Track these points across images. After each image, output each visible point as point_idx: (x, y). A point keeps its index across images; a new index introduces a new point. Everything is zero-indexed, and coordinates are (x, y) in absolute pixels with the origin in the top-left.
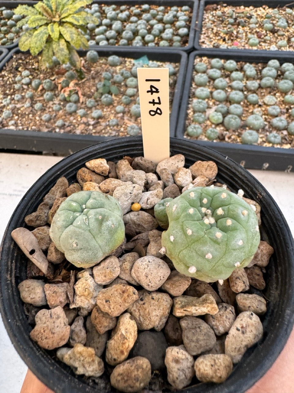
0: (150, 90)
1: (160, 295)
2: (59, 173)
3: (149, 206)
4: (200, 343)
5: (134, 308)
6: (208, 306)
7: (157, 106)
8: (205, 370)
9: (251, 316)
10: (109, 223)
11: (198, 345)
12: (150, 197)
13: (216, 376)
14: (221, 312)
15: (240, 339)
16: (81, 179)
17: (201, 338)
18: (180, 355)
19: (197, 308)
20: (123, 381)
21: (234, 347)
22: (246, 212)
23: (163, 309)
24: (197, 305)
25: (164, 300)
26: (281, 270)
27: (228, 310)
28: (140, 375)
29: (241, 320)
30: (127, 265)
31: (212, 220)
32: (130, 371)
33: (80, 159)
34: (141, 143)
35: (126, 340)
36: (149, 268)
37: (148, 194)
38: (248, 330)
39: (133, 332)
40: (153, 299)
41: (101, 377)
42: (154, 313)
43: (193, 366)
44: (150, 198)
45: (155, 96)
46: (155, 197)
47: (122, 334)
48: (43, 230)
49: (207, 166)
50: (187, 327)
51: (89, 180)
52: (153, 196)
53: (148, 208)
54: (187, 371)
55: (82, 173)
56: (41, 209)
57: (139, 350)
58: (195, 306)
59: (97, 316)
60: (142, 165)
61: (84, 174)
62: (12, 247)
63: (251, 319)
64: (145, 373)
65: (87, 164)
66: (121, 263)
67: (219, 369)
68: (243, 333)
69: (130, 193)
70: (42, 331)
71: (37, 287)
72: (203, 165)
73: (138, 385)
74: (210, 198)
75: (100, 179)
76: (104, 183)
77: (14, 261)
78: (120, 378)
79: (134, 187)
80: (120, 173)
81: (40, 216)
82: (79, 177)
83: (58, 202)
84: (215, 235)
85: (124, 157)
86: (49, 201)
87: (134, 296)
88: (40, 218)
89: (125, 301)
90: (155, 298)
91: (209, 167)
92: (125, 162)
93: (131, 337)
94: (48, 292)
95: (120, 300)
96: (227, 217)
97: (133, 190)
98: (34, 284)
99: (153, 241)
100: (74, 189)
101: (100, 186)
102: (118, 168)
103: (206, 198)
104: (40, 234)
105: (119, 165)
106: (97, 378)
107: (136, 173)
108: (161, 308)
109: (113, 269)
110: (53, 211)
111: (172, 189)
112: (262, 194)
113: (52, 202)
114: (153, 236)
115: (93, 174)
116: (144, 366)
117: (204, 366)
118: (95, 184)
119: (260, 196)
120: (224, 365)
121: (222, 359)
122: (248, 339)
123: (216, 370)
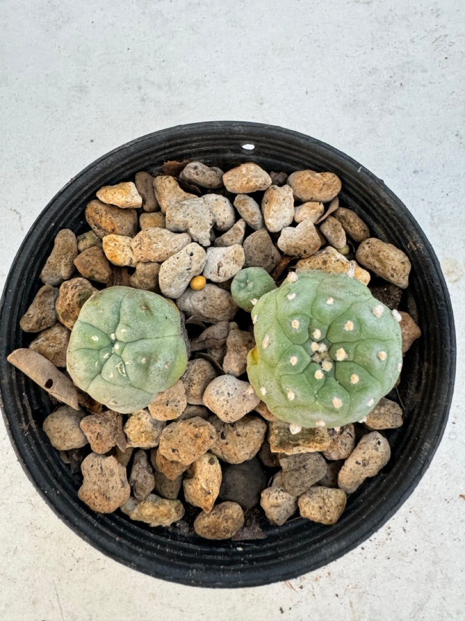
1: (247, 429)
2: (53, 224)
3: (221, 279)
6: (316, 447)
8: (311, 514)
9: (378, 445)
10: (160, 364)
11: (303, 488)
12: (223, 260)
13: (326, 519)
14: (335, 436)
15: (360, 472)
16: (95, 225)
17: (307, 479)
18: (280, 501)
19: (301, 448)
20: (211, 532)
22: (383, 355)
23: (254, 443)
24: (300, 442)
28: (231, 525)
29: (364, 453)
30: (197, 390)
31: (328, 366)
32: (217, 524)
33: (85, 188)
35: (208, 496)
36: (228, 404)
37: (217, 253)
38: (371, 461)
39: (216, 478)
40: (238, 435)
41: (181, 521)
42: (242, 453)
44: (223, 262)
46: (232, 263)
47: (202, 488)
48: (55, 338)
50: (288, 468)
51: (109, 229)
52: (229, 261)
53: (220, 281)
58: (298, 445)
59: (163, 463)
61: (98, 217)
62: (14, 377)
63: (377, 449)
64: (236, 521)
67: (329, 511)
68: (364, 465)
69: (188, 270)
70: (93, 497)
71: (71, 430)
72: (315, 184)
73: (229, 536)
74: (326, 327)
75: (127, 222)
76: (140, 246)
77: (24, 394)
78: (205, 530)
79: (192, 255)
80: (164, 204)
81: (44, 318)
82: (90, 222)
83: (67, 293)
84: (331, 402)
85: (165, 163)
86: (52, 279)
87: (212, 441)
88: (45, 322)
89: (199, 448)
90: (240, 433)
91: (325, 186)
92: (170, 182)
93: (214, 486)
94: (88, 434)
95: (193, 449)
96: (353, 361)
97: (190, 263)
98: (66, 424)
99: (235, 350)
100: (87, 258)
101: (133, 248)
102: (158, 192)
103: (319, 328)
104: (52, 347)
105: (159, 188)
106: (178, 521)
107: (194, 214)
108: (252, 444)
109: (175, 404)
110: (63, 311)
111: (259, 242)
112: (418, 245)
113: (56, 280)
114: (235, 345)
115: (114, 212)
116: (235, 516)
117: (311, 509)
118: (123, 240)
119: (413, 246)
120: (336, 505)
121: (333, 497)
122: (370, 471)
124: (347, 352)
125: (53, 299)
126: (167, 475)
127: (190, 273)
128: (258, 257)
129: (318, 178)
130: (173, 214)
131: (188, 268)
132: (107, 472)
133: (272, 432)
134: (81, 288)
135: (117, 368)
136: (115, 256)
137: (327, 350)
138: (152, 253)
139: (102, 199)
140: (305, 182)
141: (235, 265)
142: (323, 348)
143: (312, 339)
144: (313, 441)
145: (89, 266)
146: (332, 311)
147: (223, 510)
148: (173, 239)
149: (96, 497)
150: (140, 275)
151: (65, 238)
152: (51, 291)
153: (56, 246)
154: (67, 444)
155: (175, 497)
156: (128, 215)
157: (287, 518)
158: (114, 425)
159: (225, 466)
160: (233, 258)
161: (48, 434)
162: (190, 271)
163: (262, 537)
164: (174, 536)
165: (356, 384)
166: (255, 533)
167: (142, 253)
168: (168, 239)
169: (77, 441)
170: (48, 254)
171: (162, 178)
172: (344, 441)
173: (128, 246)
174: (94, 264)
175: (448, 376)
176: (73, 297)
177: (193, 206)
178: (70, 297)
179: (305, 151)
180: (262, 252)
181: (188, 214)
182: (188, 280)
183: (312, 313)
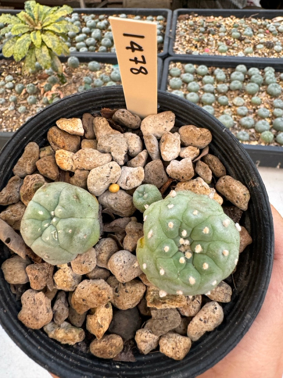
0: (130, 46)
3: (128, 188)
7: (140, 65)
9: (215, 310)
10: (81, 235)
11: (163, 332)
13: (176, 356)
15: (202, 327)
16: (53, 142)
17: (167, 326)
18: (147, 339)
20: (100, 353)
21: (195, 332)
24: (167, 301)
27: (195, 301)
28: (114, 350)
29: (205, 313)
30: (103, 257)
31: (189, 255)
32: (105, 348)
35: (101, 329)
36: (123, 269)
37: (128, 170)
38: (210, 320)
39: (108, 317)
40: (126, 292)
42: (127, 304)
44: (130, 177)
46: (135, 179)
50: (156, 317)
51: (61, 146)
52: (134, 177)
55: (53, 134)
56: (11, 186)
61: (55, 137)
63: (214, 312)
64: (118, 348)
65: (59, 123)
66: (98, 253)
67: (178, 351)
68: (205, 322)
69: (107, 177)
70: (27, 318)
71: (19, 271)
72: (195, 134)
73: (111, 357)
74: (191, 229)
75: (74, 143)
76: (78, 159)
78: (97, 351)
79: (112, 168)
80: (98, 135)
81: (11, 197)
82: (50, 139)
83: (28, 183)
84: (188, 280)
85: (102, 109)
86: (20, 173)
88: (11, 199)
90: (128, 291)
91: (201, 137)
92: (103, 121)
93: (106, 323)
94: (30, 276)
96: (206, 254)
98: (16, 267)
99: (130, 235)
100: (45, 162)
101: (74, 159)
102: (95, 127)
104: (14, 216)
105: (96, 125)
106: (80, 342)
107: (115, 143)
108: (134, 298)
109: (89, 263)
110: (24, 193)
111: (155, 168)
113: (22, 174)
114: (130, 232)
115: (66, 136)
116: (117, 344)
118: (68, 154)
119: (252, 184)
120: (184, 348)
121: (183, 343)
122: (209, 327)
123: (176, 352)
124: (203, 248)
125: (19, 186)
127: (108, 179)
128: (153, 177)
129: (197, 131)
130: (103, 142)
132: (38, 302)
133: (148, 293)
134: (37, 180)
135: (52, 234)
136: (62, 163)
137: (189, 244)
138: (85, 164)
139: (59, 126)
140: (189, 132)
141: (137, 180)
142: (187, 242)
143: (180, 236)
144: (175, 301)
145: (45, 167)
146: (196, 219)
147: (110, 340)
148: (100, 156)
149: (29, 319)
150: (77, 177)
151: (32, 148)
152: (18, 180)
153: (25, 152)
154: (15, 280)
155: (80, 325)
156: (74, 139)
157: (151, 350)
158: (47, 272)
159: (116, 310)
160: (137, 175)
161: (4, 271)
162: (109, 178)
163: (133, 360)
164: (76, 351)
165: (206, 270)
166: (129, 357)
167: (79, 163)
168: (97, 156)
169: (21, 279)
170: (20, 156)
171: (98, 119)
172: (194, 305)
173: (71, 158)
174: (49, 166)
176: (31, 185)
177: (116, 138)
178: (30, 185)
179: (191, 113)
180: (156, 174)
181: (112, 143)
182: (107, 184)
183: (182, 219)
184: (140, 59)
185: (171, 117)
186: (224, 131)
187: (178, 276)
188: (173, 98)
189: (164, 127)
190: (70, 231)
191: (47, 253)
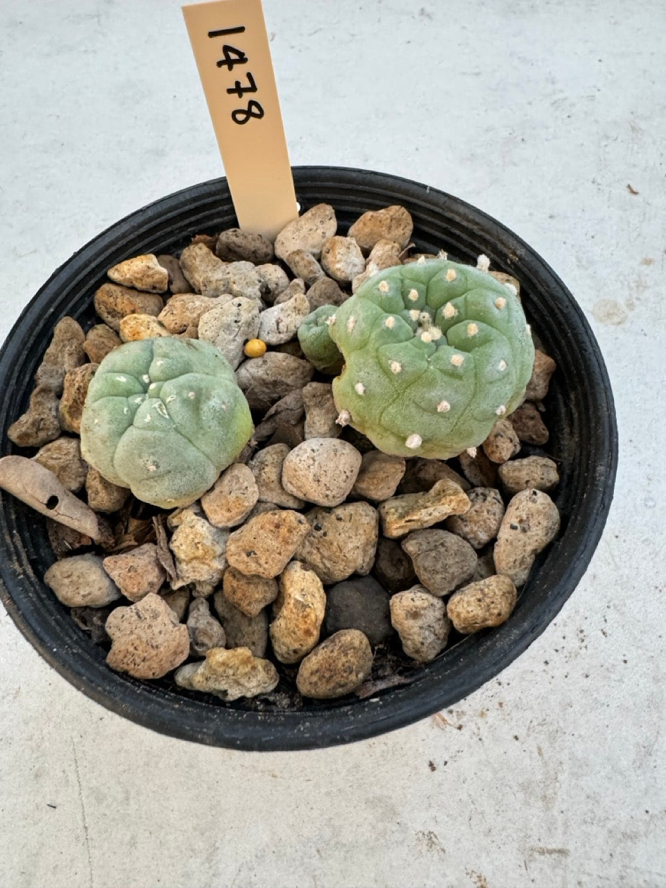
0: (223, 58)
1: (351, 509)
2: (52, 310)
4: (451, 571)
5: (308, 548)
6: (451, 501)
7: (248, 97)
8: (468, 612)
9: (534, 496)
10: (214, 403)
11: (447, 575)
12: (281, 316)
13: (491, 615)
14: (477, 507)
15: (521, 543)
16: (109, 313)
17: (450, 561)
18: (418, 603)
19: (430, 510)
20: (324, 680)
21: (512, 560)
23: (365, 531)
24: (428, 504)
25: (361, 515)
26: (576, 397)
27: (489, 499)
28: (353, 660)
29: (517, 509)
30: (270, 473)
31: (436, 333)
32: (331, 661)
33: (93, 265)
34: (226, 195)
35: (308, 610)
36: (316, 463)
37: (274, 312)
38: (533, 522)
39: (316, 590)
40: (339, 519)
41: (276, 690)
42: (350, 546)
43: (445, 615)
44: (282, 318)
45: (239, 72)
46: (294, 314)
47: (297, 601)
48: (59, 448)
49: (389, 220)
50: (419, 550)
51: (128, 310)
52: (289, 312)
53: (283, 342)
54: (437, 627)
55: (105, 297)
56: (39, 403)
57: (336, 619)
58: (426, 507)
59: (235, 585)
60: (240, 247)
61: (111, 300)
63: (534, 501)
64: (360, 653)
65: (113, 274)
66: (256, 471)
68: (524, 531)
69: (236, 322)
70: (131, 649)
75: (152, 301)
76: (170, 312)
77: (15, 532)
79: (239, 305)
81: (42, 421)
82: (101, 309)
84: (449, 362)
85: (193, 239)
86: (52, 381)
87: (302, 527)
88: (44, 424)
89: (286, 542)
90: (342, 516)
91: (394, 221)
92: (200, 249)
93: (315, 601)
94: (115, 573)
95: (275, 544)
96: (466, 318)
97: (238, 314)
99: (316, 405)
103: (415, 288)
104: (56, 459)
105: (188, 261)
106: (270, 694)
107: (235, 272)
108: (361, 531)
109: (242, 491)
110: (70, 404)
111: (324, 290)
112: (518, 252)
113: (58, 382)
114: (314, 396)
116: (357, 643)
117: (465, 605)
119: (514, 257)
120: (501, 593)
121: (494, 584)
122: (536, 538)
123: (488, 606)
124: (456, 306)
126: (244, 604)
127: (239, 327)
129: (382, 215)
131: (236, 319)
132: (148, 615)
135: (155, 408)
136: (138, 333)
137: (431, 320)
139: (114, 277)
140: (369, 224)
141: (298, 317)
142: (425, 314)
143: (408, 305)
144: (445, 496)
147: (337, 641)
152: (50, 391)
153: (57, 332)
154: (82, 593)
156: (151, 297)
160: (295, 308)
161: (52, 584)
162: (239, 325)
166: (394, 682)
167: (175, 318)
169: (97, 586)
171: (189, 249)
172: (491, 509)
175: (600, 381)
176: (83, 378)
181: (228, 273)
182: (240, 340)
183: (402, 275)
184: (245, 83)
185: (328, 213)
186: (428, 191)
187: (429, 362)
188: (319, 171)
189: (320, 232)
190: (191, 395)
191: (153, 454)
